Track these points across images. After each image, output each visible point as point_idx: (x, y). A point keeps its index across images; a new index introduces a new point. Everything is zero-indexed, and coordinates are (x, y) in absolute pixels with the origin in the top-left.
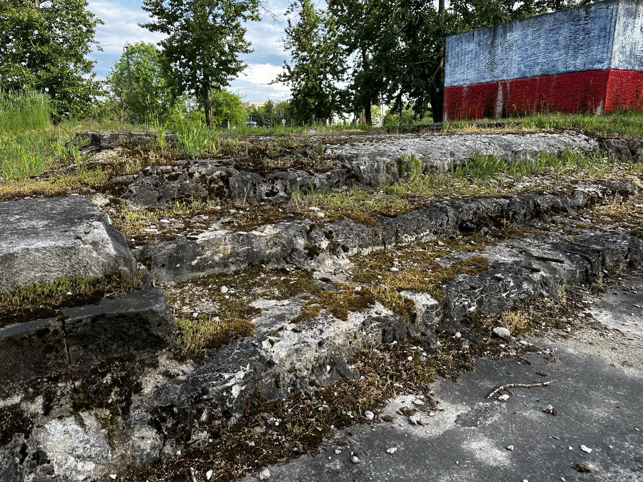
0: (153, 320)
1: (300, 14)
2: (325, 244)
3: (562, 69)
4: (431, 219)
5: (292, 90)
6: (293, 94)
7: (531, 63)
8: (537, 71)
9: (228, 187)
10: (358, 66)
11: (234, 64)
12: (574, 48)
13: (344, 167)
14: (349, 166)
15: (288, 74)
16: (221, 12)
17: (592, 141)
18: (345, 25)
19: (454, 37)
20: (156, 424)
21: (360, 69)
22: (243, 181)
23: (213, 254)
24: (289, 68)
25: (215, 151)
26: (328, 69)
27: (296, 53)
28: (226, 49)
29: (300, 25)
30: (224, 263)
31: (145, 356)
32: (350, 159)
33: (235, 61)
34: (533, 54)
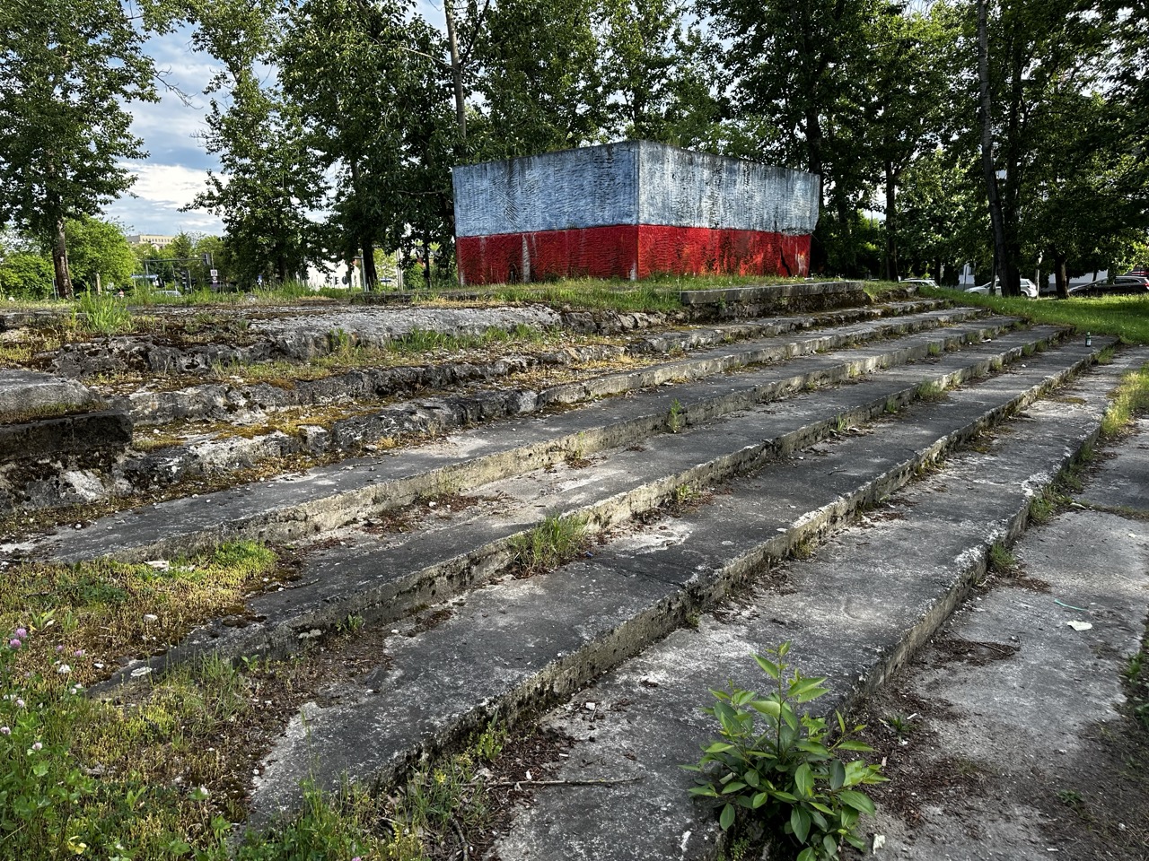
0: (123, 420)
1: (233, 93)
2: (243, 402)
3: (591, 223)
4: (348, 384)
5: (225, 221)
6: (228, 229)
7: (556, 212)
8: (564, 223)
9: (148, 361)
10: (346, 186)
11: (109, 174)
12: (602, 198)
13: (268, 341)
14: (273, 340)
15: (216, 194)
16: (79, 82)
17: (555, 315)
18: (316, 116)
19: (462, 169)
20: (128, 478)
21: (350, 190)
22: (162, 355)
23: (143, 409)
24: (218, 184)
25: (130, 329)
26: (291, 189)
27: (231, 161)
28: (93, 148)
29: (234, 112)
30: (153, 416)
31: (117, 444)
32: (275, 334)
33: (113, 171)
34: (558, 201)
